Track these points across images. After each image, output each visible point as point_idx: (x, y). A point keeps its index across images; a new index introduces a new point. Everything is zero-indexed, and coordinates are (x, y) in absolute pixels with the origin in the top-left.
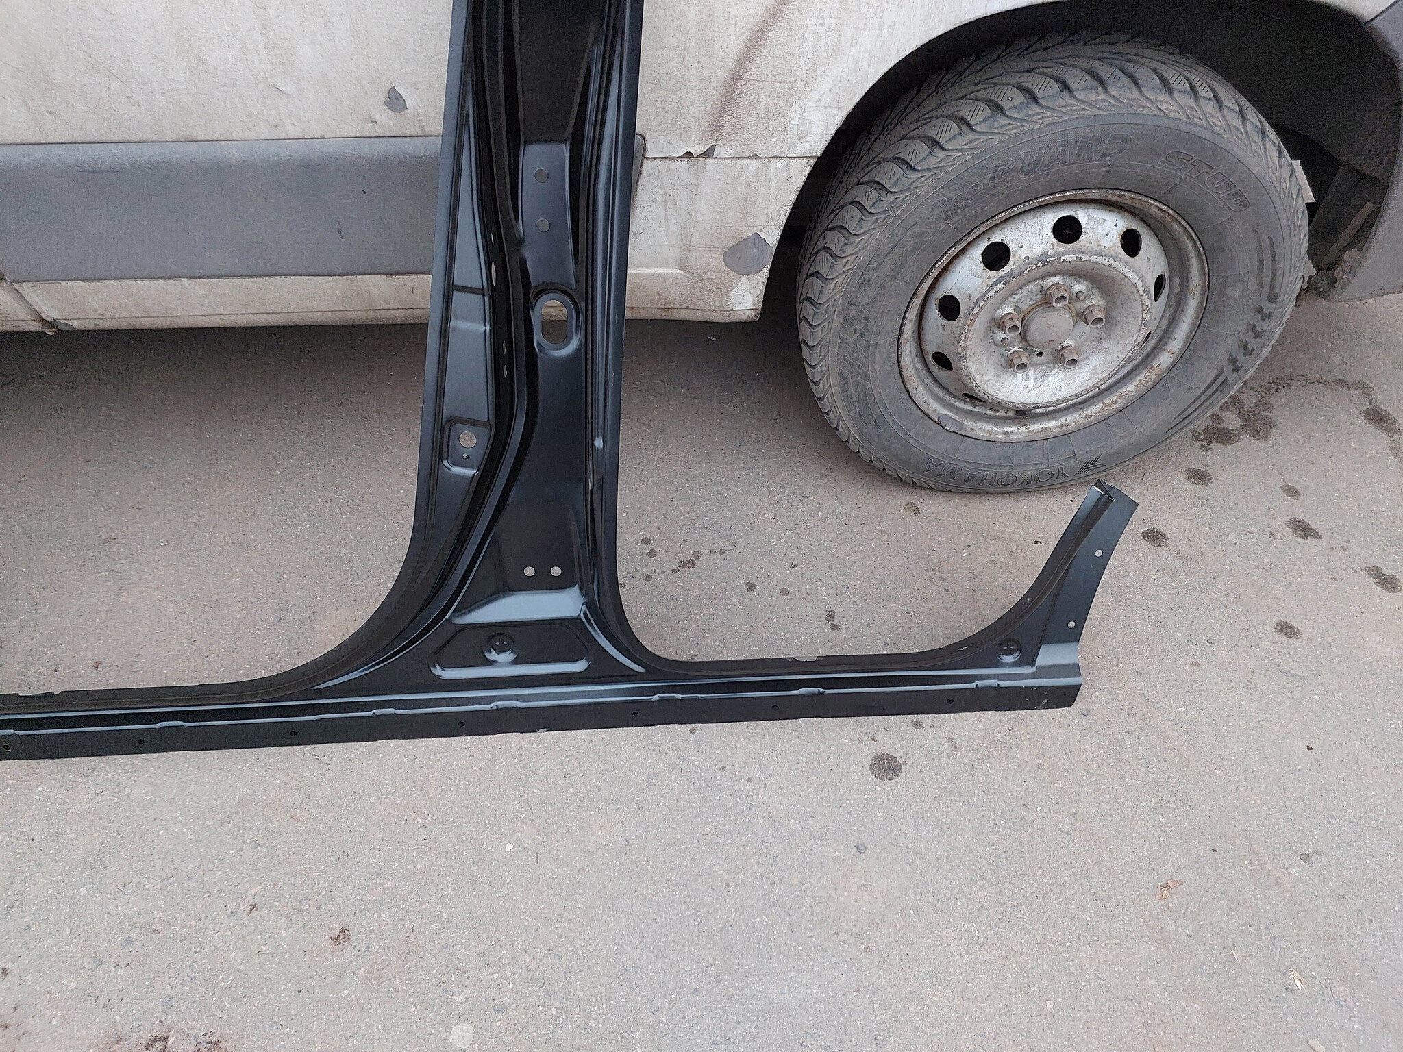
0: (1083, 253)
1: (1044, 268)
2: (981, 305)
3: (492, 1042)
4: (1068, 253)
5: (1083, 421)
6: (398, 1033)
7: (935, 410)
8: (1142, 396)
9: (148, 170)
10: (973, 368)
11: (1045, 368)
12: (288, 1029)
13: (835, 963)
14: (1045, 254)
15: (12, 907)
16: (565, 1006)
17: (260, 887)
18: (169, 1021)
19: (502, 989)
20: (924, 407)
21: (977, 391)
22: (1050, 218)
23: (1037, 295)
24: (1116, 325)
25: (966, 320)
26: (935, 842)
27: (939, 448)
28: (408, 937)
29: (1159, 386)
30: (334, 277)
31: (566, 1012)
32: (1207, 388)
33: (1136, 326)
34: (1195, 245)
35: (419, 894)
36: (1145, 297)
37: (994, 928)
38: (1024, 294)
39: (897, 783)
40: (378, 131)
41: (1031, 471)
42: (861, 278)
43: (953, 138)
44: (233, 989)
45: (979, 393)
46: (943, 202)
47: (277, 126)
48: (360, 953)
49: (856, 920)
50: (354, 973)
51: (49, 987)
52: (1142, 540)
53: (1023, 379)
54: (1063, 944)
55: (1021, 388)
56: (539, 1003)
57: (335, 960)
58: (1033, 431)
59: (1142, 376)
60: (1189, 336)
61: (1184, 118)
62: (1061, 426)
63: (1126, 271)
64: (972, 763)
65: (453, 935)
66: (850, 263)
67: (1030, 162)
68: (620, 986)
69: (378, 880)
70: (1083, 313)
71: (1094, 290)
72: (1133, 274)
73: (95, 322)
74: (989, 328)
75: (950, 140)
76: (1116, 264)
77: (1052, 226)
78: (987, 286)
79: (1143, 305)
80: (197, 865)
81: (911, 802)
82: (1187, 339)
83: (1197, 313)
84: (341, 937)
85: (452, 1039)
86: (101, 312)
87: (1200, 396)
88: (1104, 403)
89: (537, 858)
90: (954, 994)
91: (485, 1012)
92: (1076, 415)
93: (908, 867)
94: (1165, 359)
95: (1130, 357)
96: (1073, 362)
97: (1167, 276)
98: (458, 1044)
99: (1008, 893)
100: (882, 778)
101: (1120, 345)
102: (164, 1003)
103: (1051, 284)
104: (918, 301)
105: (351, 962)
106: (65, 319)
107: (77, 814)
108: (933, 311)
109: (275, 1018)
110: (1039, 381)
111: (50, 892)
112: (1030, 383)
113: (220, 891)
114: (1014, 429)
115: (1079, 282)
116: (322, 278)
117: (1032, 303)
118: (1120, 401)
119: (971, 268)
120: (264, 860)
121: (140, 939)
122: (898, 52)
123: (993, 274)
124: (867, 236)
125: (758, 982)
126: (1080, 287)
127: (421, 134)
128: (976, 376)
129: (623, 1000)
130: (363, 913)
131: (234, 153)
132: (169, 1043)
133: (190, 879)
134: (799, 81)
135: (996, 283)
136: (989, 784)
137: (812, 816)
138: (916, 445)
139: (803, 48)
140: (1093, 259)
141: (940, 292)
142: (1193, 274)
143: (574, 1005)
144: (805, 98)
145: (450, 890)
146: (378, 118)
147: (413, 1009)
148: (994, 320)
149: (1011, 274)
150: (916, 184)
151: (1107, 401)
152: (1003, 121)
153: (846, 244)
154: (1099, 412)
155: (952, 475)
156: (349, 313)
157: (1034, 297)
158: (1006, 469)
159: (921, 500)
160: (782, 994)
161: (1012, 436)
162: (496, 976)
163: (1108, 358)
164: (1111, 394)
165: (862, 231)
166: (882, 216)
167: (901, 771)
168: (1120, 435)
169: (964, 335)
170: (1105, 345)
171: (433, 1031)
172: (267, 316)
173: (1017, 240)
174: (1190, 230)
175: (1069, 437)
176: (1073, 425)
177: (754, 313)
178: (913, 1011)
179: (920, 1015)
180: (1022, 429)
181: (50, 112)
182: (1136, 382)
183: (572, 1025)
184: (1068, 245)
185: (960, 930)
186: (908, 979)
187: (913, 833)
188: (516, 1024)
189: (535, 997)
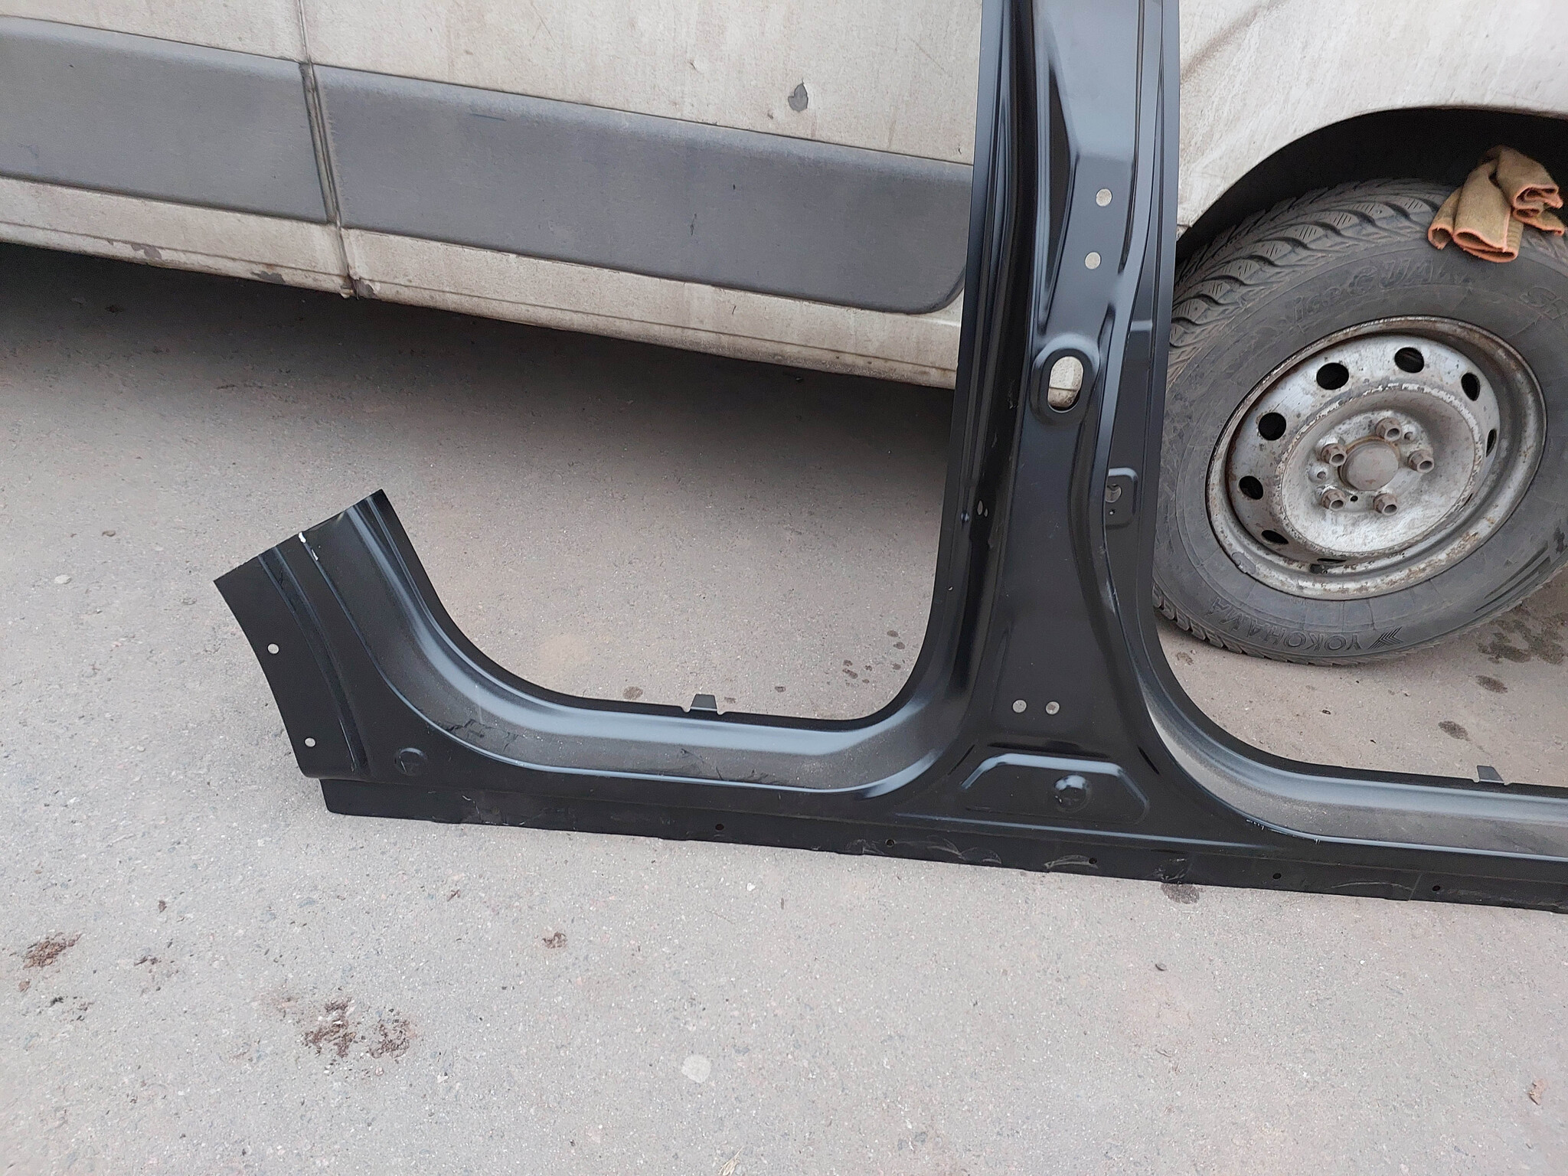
0: (1425, 384)
1: (1384, 394)
2: (1311, 424)
3: (732, 1083)
4: (1411, 383)
5: (1385, 587)
6: (620, 1052)
7: (1231, 545)
8: (1454, 566)
9: (536, 125)
10: (1286, 497)
11: (1356, 516)
12: (488, 1025)
13: (1139, 1076)
14: (1387, 380)
15: (179, 843)
16: (817, 1060)
17: (463, 875)
18: (349, 989)
19: (744, 1029)
20: (1221, 537)
21: (1284, 525)
22: (1393, 347)
23: (1364, 429)
24: (1441, 476)
25: (1292, 438)
26: (1246, 975)
27: (1230, 586)
28: (633, 955)
29: (1474, 555)
30: (663, 281)
31: (819, 1067)
32: (1527, 566)
33: (1463, 478)
34: (1537, 400)
35: (647, 914)
36: (1479, 446)
37: (1325, 1074)
38: (1352, 425)
39: (1194, 908)
40: (771, 127)
41: (1323, 633)
42: (1195, 370)
43: (1319, 239)
44: (425, 971)
45: (1286, 528)
46: (1299, 300)
47: (676, 104)
48: (577, 961)
49: (1160, 1036)
50: (570, 981)
51: (213, 929)
52: (1440, 731)
53: (1333, 523)
54: (1410, 1106)
55: (1330, 532)
56: (787, 1052)
57: (547, 963)
58: (1330, 590)
59: (1455, 545)
60: (1513, 503)
61: (1553, 256)
62: (1361, 589)
63: (1465, 412)
64: (1280, 904)
65: (686, 962)
66: (1187, 353)
67: (1393, 274)
68: (884, 1052)
69: (600, 893)
70: (1409, 458)
71: (1424, 435)
72: (1472, 418)
73: (398, 288)
74: (1308, 457)
75: (1314, 240)
76: (1456, 403)
77: (1394, 355)
78: (1321, 404)
79: (1476, 454)
80: (392, 841)
81: (1213, 929)
82: (1510, 508)
83: (1526, 479)
84: (556, 940)
85: (684, 1070)
86: (410, 277)
87: (1517, 574)
88: (1410, 570)
89: (782, 904)
90: (1285, 1134)
91: (724, 1050)
92: (1379, 580)
93: (1217, 994)
94: (1483, 528)
95: (1452, 513)
96: (1393, 508)
97: (1498, 433)
98: (692, 1077)
99: (1337, 1041)
100: (1177, 900)
101: (1443, 498)
102: (343, 970)
103: (1382, 418)
104: (1241, 413)
105: (567, 968)
106: (370, 280)
107: (260, 768)
108: (1253, 430)
109: (473, 1011)
110: (1350, 529)
111: (223, 836)
112: (1340, 529)
113: (417, 871)
114: (1308, 584)
115: (1409, 423)
116: (650, 279)
117: (1358, 437)
118: (1428, 570)
119: (1303, 386)
120: (471, 849)
121: (321, 901)
122: (1295, 131)
123: (1330, 394)
124: (1210, 327)
125: (1049, 1079)
126: (1408, 427)
127: (809, 137)
128: (1288, 508)
129: (888, 1067)
130: (582, 921)
131: (625, 123)
132: (348, 1013)
133: (383, 853)
134: (1193, 143)
135: (1331, 402)
136: (1301, 927)
137: (1098, 922)
138: (1206, 579)
139: (1206, 111)
140: (1434, 392)
141: (1264, 409)
142: (1527, 434)
143: (830, 1062)
144: (1194, 162)
145: (683, 917)
146: (776, 113)
147: (639, 1030)
148: (1314, 450)
149: (1349, 395)
150: (1273, 279)
151: (1414, 568)
152: (1370, 229)
153: (1186, 333)
154: (1403, 579)
155: (1236, 624)
156: (657, 327)
157: (1361, 431)
158: (1297, 626)
159: (1194, 652)
160: (1078, 1096)
161: (1305, 591)
162: (736, 1013)
163: (1427, 512)
164: (1419, 561)
165: (1205, 321)
166: (1231, 308)
167: (1198, 897)
168: (1425, 607)
169: (1286, 455)
170: (1426, 497)
171: (662, 1058)
172: (574, 316)
173: (1357, 362)
174: (1535, 380)
175: (1368, 603)
176: (1373, 590)
177: (1070, 394)
178: (1238, 1143)
179: (1246, 1149)
180: (1318, 586)
181: (467, 52)
182: (1448, 550)
183: (827, 1082)
184: (1411, 375)
185: (1285, 1068)
186: (1228, 1109)
187: (1218, 961)
188: (760, 1069)
189: (784, 1044)
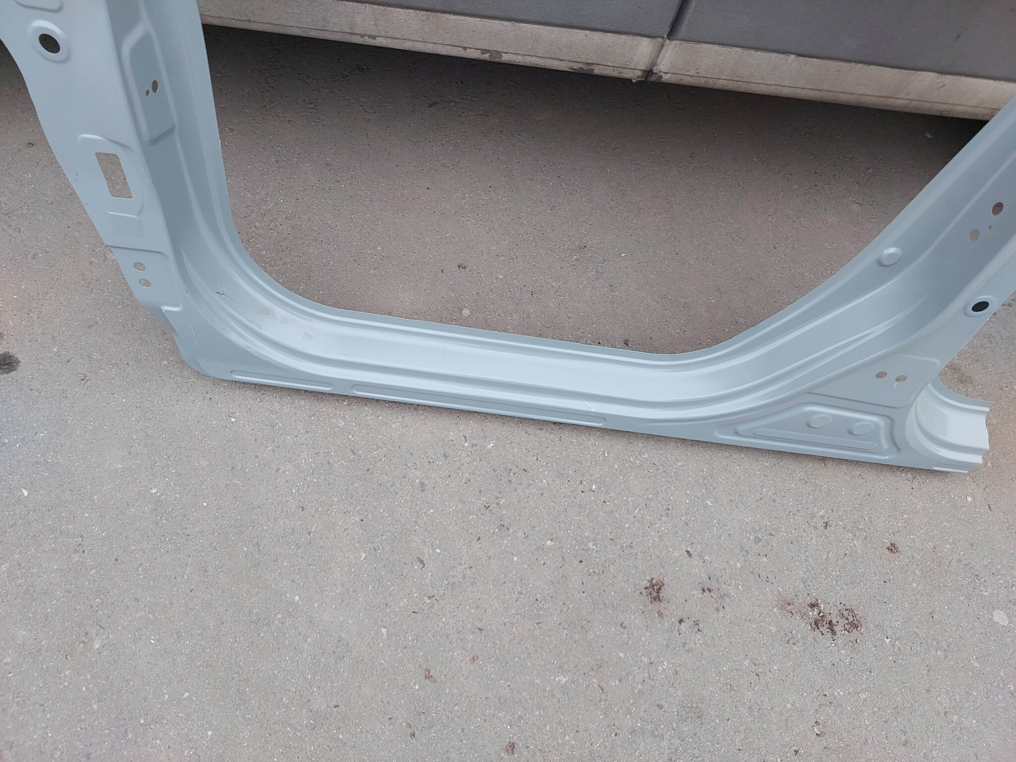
6: (960, 613)
12: (891, 606)
15: (668, 510)
17: (823, 511)
18: (813, 594)
28: (934, 552)
44: (843, 577)
48: (910, 560)
50: (913, 573)
57: (897, 563)
65: (962, 553)
69: (897, 513)
73: (684, 77)
84: (893, 548)
89: (990, 508)
91: (1007, 604)
102: (803, 582)
105: (908, 565)
109: (879, 598)
130: (898, 534)
147: (961, 598)
171: (981, 614)
